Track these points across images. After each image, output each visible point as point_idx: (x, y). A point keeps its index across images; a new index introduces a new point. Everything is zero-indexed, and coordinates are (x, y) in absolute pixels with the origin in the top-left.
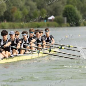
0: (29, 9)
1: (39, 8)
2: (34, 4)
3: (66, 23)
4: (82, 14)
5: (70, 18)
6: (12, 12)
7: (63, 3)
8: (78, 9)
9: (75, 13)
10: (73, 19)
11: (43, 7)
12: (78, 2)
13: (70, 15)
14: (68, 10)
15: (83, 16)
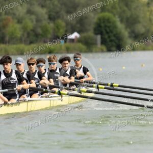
0: (34, 20)
1: (51, 18)
2: (42, 12)
4: (129, 30)
5: (106, 36)
6: (5, 26)
8: (121, 21)
9: (115, 27)
10: (113, 38)
11: (59, 17)
12: (120, 8)
13: (106, 30)
14: (104, 22)
15: (129, 33)
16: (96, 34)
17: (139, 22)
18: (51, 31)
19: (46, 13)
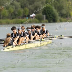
0: (14, 8)
1: (22, 7)
2: (18, 4)
3: (45, 20)
4: (59, 12)
5: (48, 15)
7: (42, 3)
8: (55, 8)
9: (52, 11)
10: (51, 16)
11: (26, 6)
12: (55, 2)
13: (48, 13)
14: (47, 9)
15: (59, 14)
16: (43, 14)
17: (64, 9)
18: (22, 13)
19: (20, 5)
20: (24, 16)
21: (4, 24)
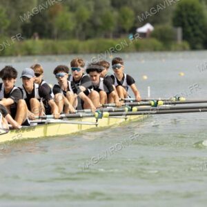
0: (92, 7)
14: (186, 10)
16: (176, 26)
18: (115, 22)
20: (121, 32)
21: (63, 53)
